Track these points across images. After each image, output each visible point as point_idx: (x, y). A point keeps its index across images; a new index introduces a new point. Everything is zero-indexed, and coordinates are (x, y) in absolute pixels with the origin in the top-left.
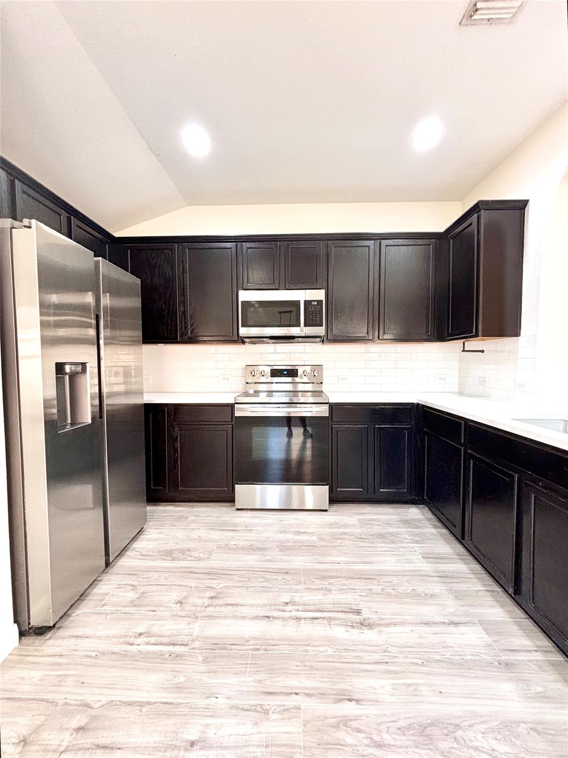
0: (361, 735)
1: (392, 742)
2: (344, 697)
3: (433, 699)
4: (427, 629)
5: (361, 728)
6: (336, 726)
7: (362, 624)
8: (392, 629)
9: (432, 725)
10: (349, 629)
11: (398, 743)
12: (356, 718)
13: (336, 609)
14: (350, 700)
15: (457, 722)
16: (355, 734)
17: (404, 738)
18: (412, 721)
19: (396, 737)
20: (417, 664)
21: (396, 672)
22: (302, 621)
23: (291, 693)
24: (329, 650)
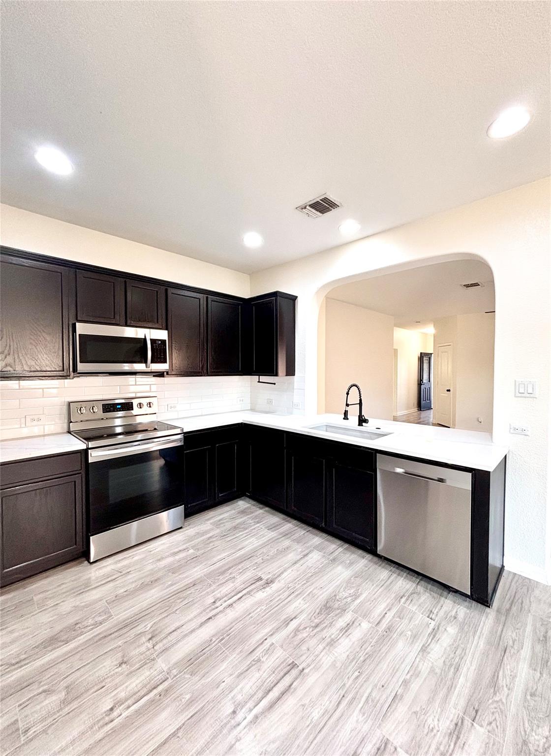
0: (308, 629)
1: (320, 621)
2: (288, 622)
3: (321, 592)
4: (297, 565)
5: (305, 626)
6: (295, 635)
7: (268, 583)
8: (283, 576)
9: (327, 603)
10: (263, 590)
11: (322, 619)
12: (300, 625)
13: (247, 586)
14: (292, 620)
15: (334, 593)
16: (304, 631)
17: (323, 615)
18: (320, 607)
19: (320, 617)
20: (305, 583)
21: (300, 594)
22: (234, 605)
23: (263, 642)
24: (263, 607)
